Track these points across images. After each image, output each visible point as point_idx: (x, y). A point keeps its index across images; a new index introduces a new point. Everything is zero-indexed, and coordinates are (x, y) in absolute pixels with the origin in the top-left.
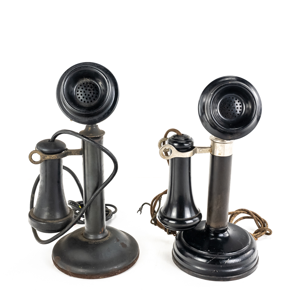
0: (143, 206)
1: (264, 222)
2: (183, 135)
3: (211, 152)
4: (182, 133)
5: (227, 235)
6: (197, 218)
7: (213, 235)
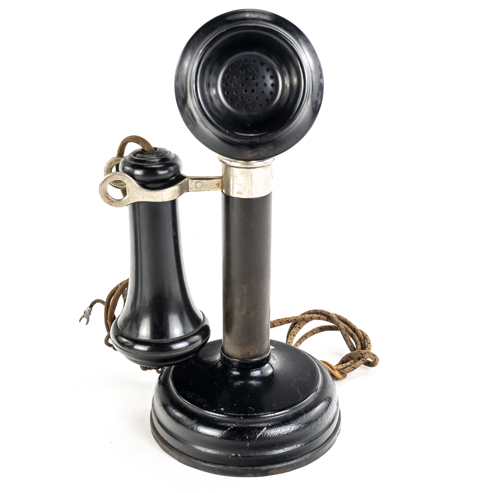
0: (91, 306)
1: (363, 337)
2: (156, 149)
3: (222, 188)
4: (154, 145)
5: (270, 371)
6: (197, 337)
7: (235, 373)
